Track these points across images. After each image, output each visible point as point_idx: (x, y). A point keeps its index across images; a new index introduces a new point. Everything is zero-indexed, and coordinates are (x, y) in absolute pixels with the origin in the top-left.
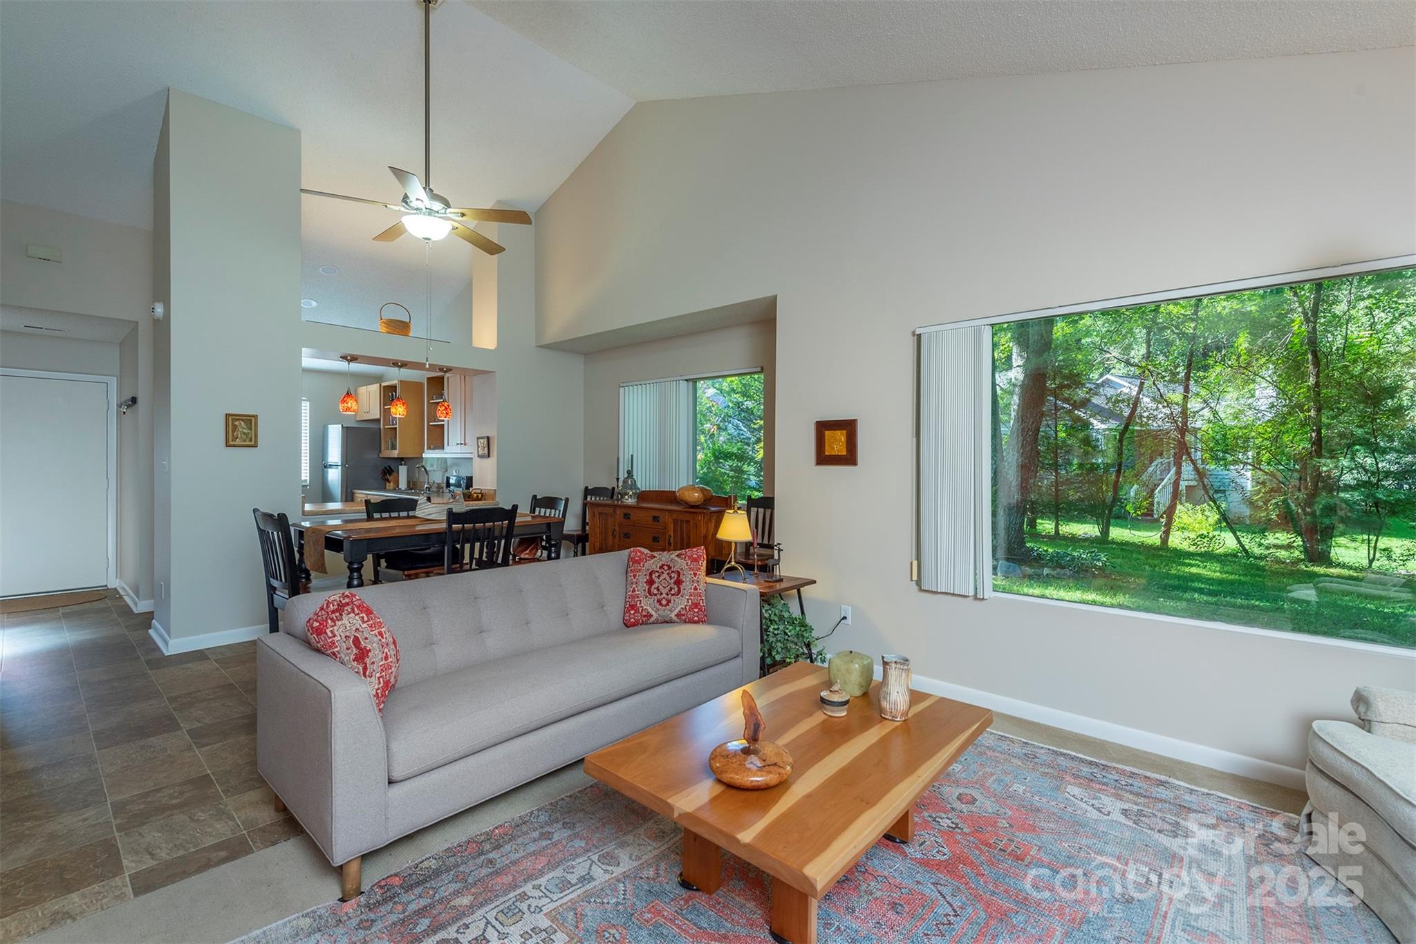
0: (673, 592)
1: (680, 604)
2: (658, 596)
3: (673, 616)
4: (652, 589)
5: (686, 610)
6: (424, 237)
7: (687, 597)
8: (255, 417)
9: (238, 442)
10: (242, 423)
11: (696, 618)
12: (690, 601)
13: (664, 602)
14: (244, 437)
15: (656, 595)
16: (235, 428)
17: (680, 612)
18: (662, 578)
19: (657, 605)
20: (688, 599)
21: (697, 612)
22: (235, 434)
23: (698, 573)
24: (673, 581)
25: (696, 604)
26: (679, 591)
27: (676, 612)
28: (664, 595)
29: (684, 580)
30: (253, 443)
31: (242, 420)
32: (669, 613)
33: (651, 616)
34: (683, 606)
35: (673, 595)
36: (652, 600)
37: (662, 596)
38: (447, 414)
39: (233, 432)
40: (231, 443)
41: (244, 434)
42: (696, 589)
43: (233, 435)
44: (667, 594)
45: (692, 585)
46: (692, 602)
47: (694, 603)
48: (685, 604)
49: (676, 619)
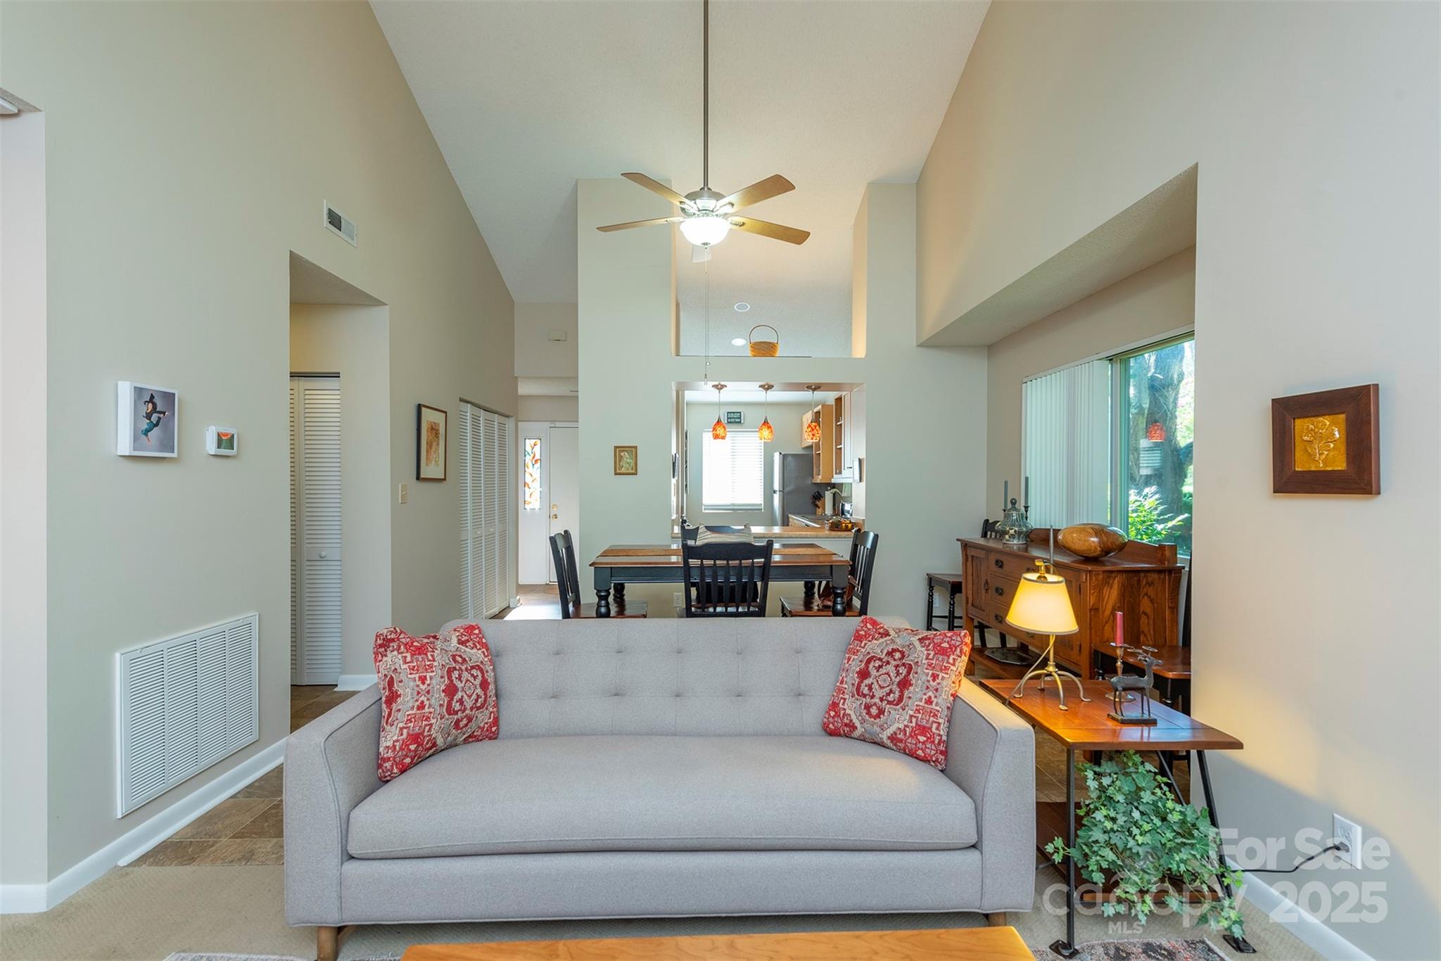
0: (891, 698)
1: (897, 720)
2: (868, 700)
3: (884, 736)
4: (863, 685)
5: (905, 734)
6: (703, 242)
7: (911, 713)
8: (635, 447)
9: (623, 470)
10: (626, 453)
11: (920, 752)
12: (914, 720)
13: (874, 711)
14: (628, 465)
15: (865, 696)
16: (621, 458)
17: (895, 733)
18: (883, 671)
19: (864, 712)
20: (911, 716)
21: (923, 743)
22: (621, 464)
23: (941, 675)
24: (898, 679)
25: (924, 727)
26: (901, 699)
27: (889, 732)
28: (876, 700)
29: (913, 682)
30: (633, 471)
31: (626, 451)
32: (878, 730)
33: (855, 728)
34: (901, 726)
36: (859, 703)
37: (873, 701)
38: (813, 435)
39: (620, 462)
40: (618, 471)
41: (628, 463)
42: (929, 701)
43: (619, 465)
44: (881, 699)
45: (925, 694)
46: (917, 723)
47: (919, 726)
48: (906, 723)
49: (888, 743)
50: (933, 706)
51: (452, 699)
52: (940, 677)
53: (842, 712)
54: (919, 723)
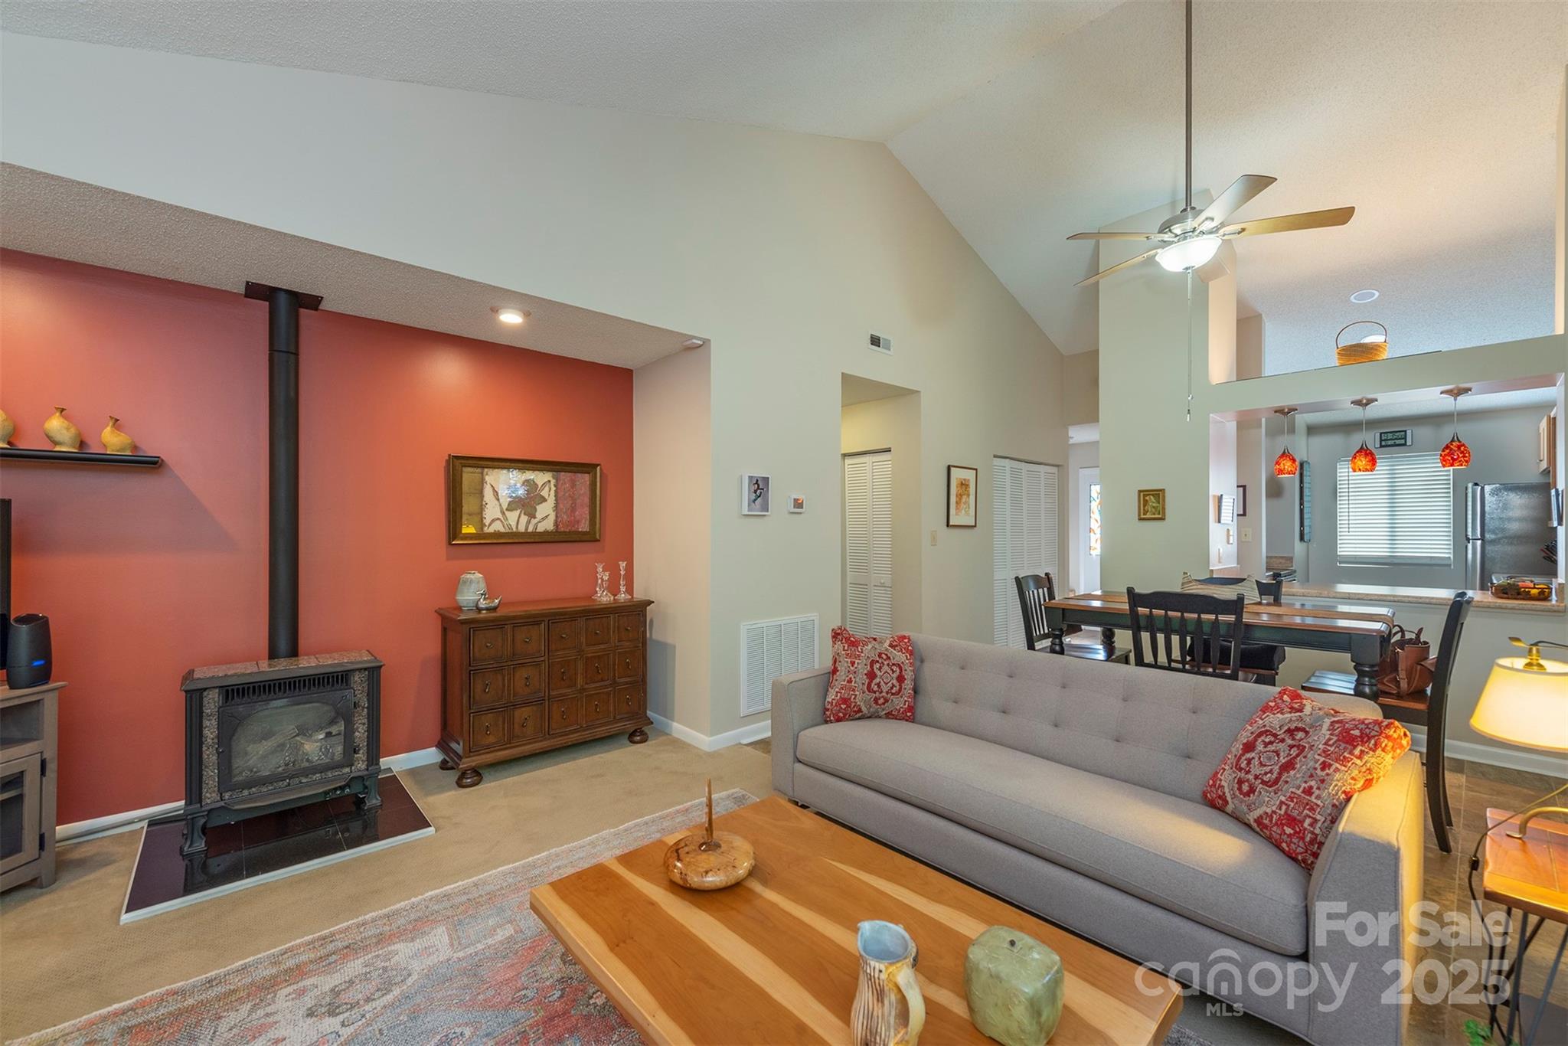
0: (1267, 778)
1: (1267, 803)
2: (1242, 775)
3: (1251, 817)
4: (1244, 758)
5: (1271, 821)
7: (1284, 799)
8: (1163, 491)
9: (1148, 516)
10: (1152, 497)
11: (1284, 845)
12: (1284, 807)
13: (1245, 787)
14: (1153, 510)
15: (1242, 770)
16: (1146, 502)
17: (1261, 817)
18: (1272, 747)
19: (1238, 787)
20: (1282, 803)
21: (1289, 836)
22: (1146, 508)
24: (1284, 761)
25: (1294, 819)
26: (1276, 781)
27: (1257, 814)
29: (1299, 766)
30: (1160, 516)
31: (1153, 495)
32: (1245, 809)
33: (1227, 802)
34: (1269, 811)
36: (1234, 775)
39: (1144, 506)
40: (1142, 516)
41: (1154, 507)
42: (1309, 791)
43: (1144, 510)
44: (1256, 777)
45: (1306, 782)
46: (1286, 812)
47: (1289, 816)
48: (1274, 808)
49: (1255, 825)
50: (1313, 799)
51: (872, 682)
52: (1334, 767)
53: (1219, 782)
54: (1289, 812)
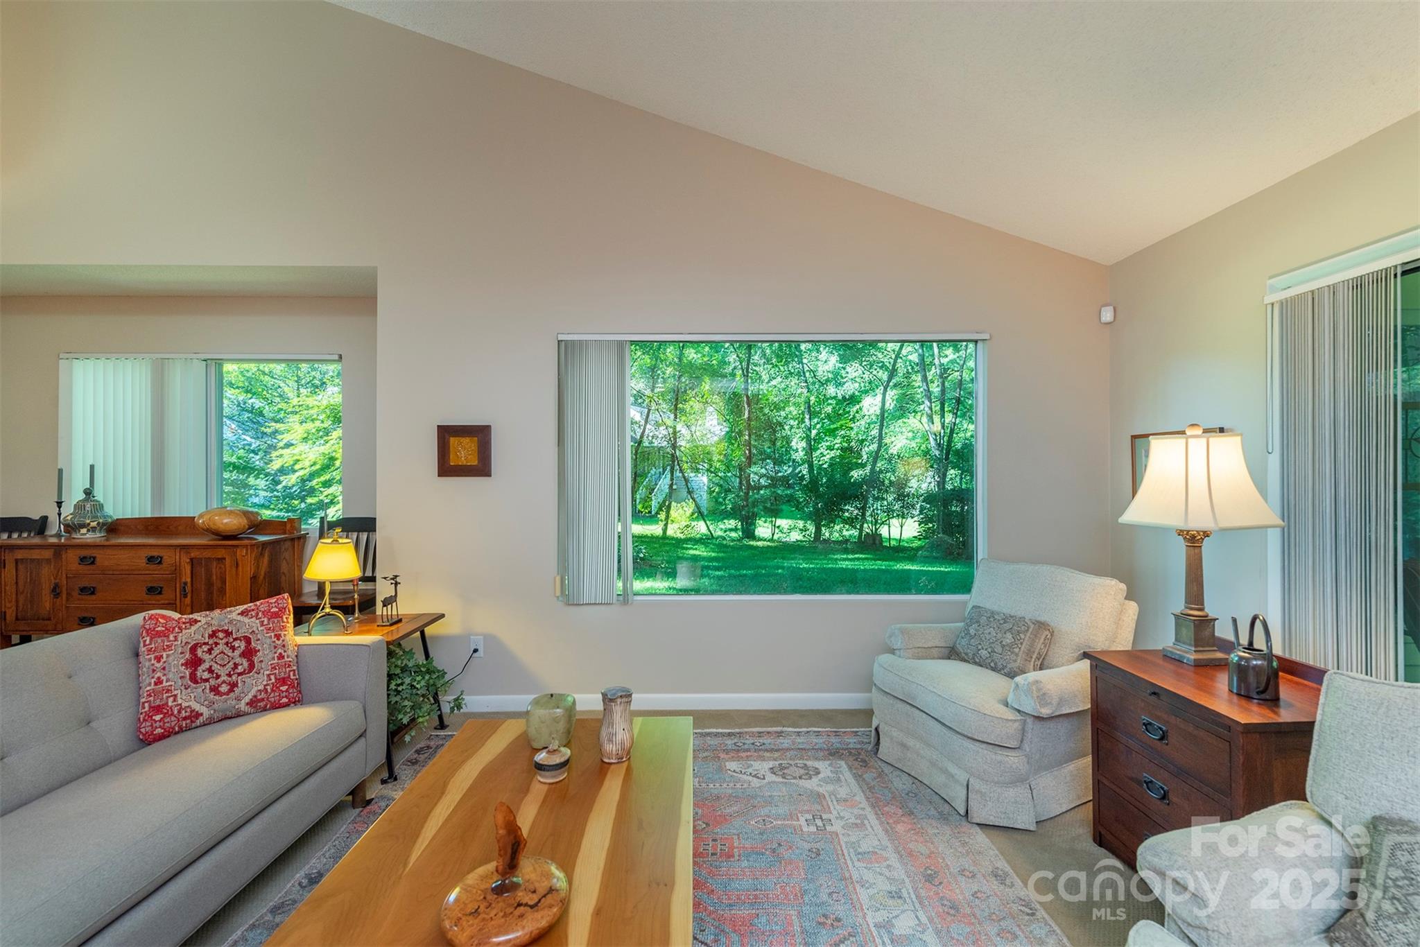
0: (240, 669)
1: (254, 685)
2: (213, 682)
3: (242, 705)
4: (199, 674)
5: (266, 692)
7: (268, 672)
11: (284, 701)
12: (272, 677)
13: (224, 688)
15: (207, 680)
17: (255, 696)
18: (216, 651)
19: (212, 696)
20: (269, 676)
21: (287, 691)
23: (282, 633)
24: (237, 653)
25: (284, 678)
27: (247, 699)
28: (223, 678)
29: (259, 647)
32: (234, 702)
33: (198, 715)
34: (261, 687)
35: (240, 674)
36: (200, 690)
37: (220, 680)
42: (281, 657)
44: (229, 675)
45: (275, 653)
46: (276, 678)
47: (279, 679)
48: (264, 683)
49: (247, 709)
50: (286, 659)
52: (282, 636)
53: (175, 709)
54: (278, 677)
